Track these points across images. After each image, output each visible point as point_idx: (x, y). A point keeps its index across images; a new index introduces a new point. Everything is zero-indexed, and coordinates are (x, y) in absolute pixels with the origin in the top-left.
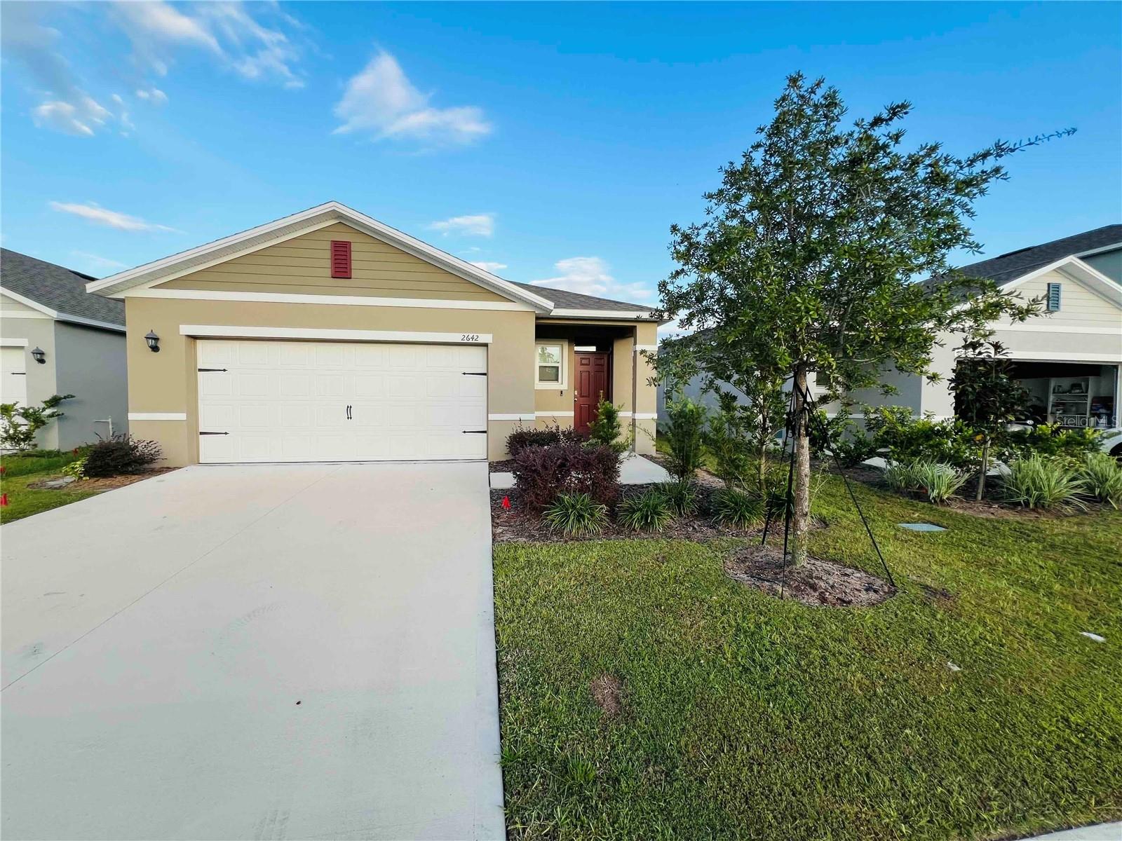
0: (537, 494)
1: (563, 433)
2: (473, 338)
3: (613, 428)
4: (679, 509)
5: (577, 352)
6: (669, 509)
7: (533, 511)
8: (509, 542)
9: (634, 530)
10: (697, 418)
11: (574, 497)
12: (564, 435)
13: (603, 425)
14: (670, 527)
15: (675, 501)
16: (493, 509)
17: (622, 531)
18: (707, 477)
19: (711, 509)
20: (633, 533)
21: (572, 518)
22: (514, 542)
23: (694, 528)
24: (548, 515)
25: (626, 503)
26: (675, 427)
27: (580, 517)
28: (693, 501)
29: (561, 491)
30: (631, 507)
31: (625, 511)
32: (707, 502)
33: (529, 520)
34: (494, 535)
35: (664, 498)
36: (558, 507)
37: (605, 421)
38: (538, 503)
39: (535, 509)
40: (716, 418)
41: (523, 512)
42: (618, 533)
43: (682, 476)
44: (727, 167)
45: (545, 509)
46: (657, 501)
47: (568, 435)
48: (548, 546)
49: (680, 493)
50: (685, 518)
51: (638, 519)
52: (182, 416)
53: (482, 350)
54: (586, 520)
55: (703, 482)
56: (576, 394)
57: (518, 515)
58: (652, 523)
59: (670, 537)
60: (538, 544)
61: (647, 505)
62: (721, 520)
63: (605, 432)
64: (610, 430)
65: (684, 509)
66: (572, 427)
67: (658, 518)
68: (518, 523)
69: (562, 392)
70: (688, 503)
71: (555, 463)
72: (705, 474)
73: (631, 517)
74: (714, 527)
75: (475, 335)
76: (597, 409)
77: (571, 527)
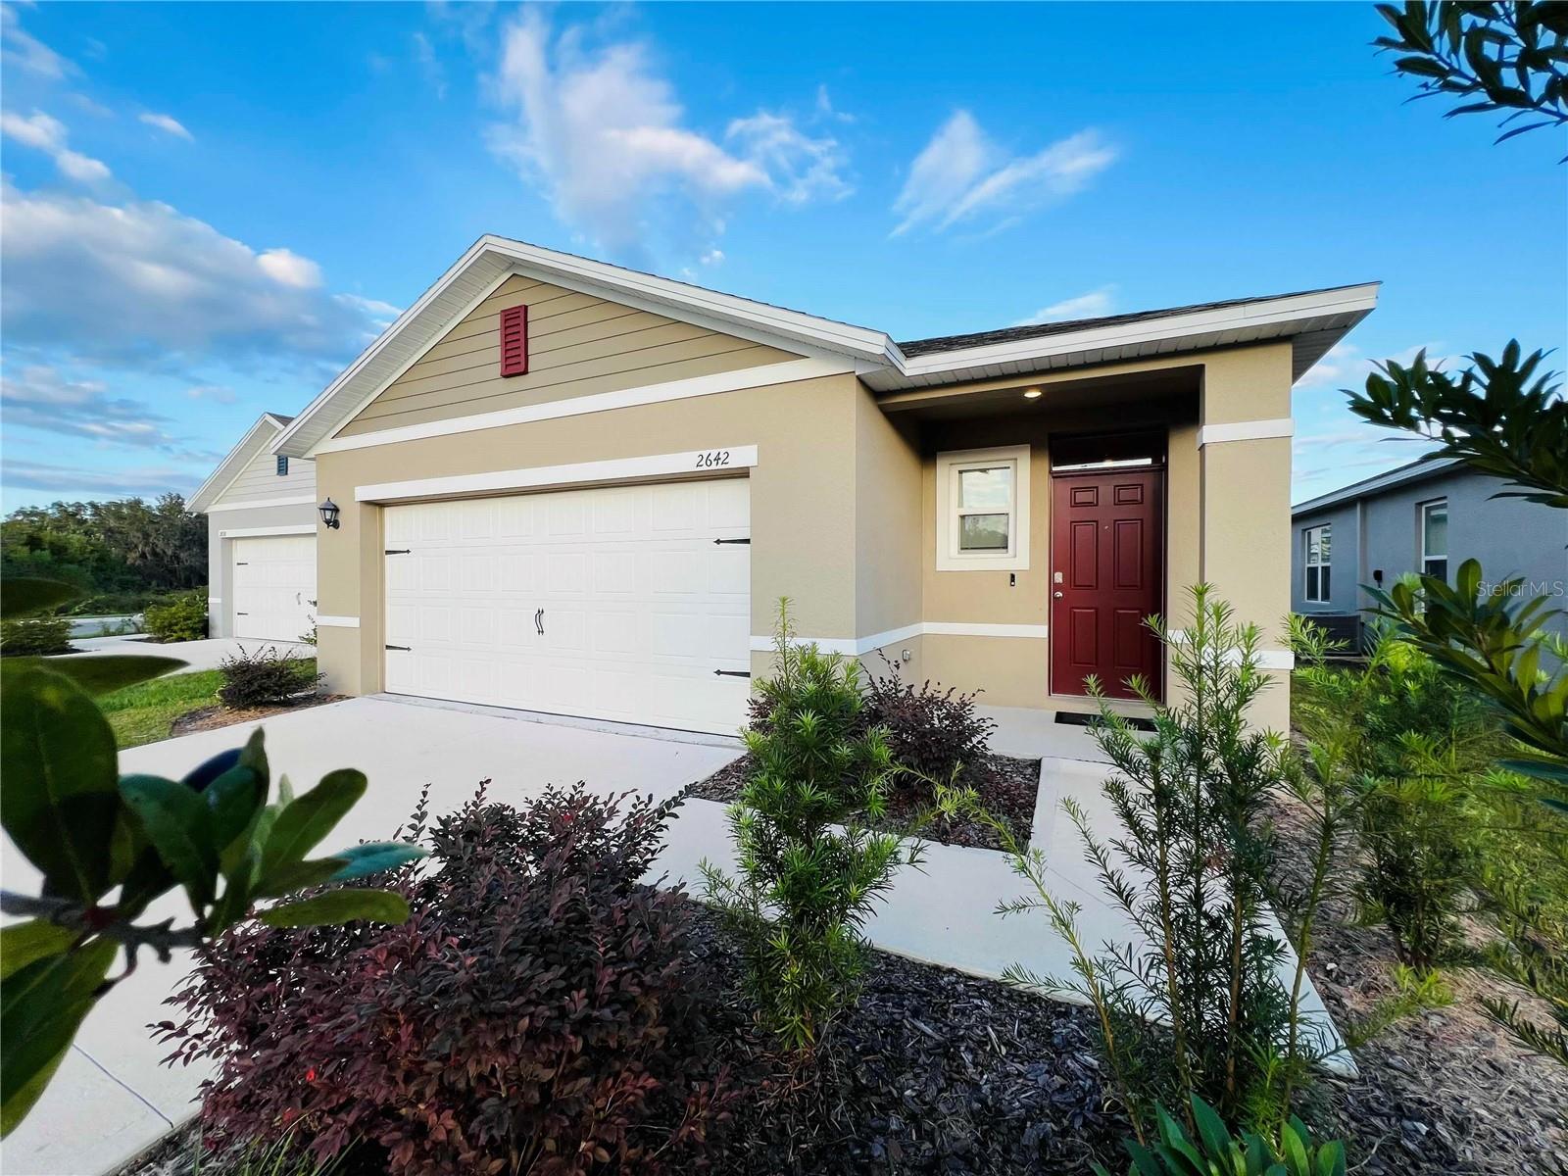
2: (717, 459)
5: (1059, 476)
52: (356, 622)
56: (1058, 580)
69: (1013, 576)
75: (723, 451)
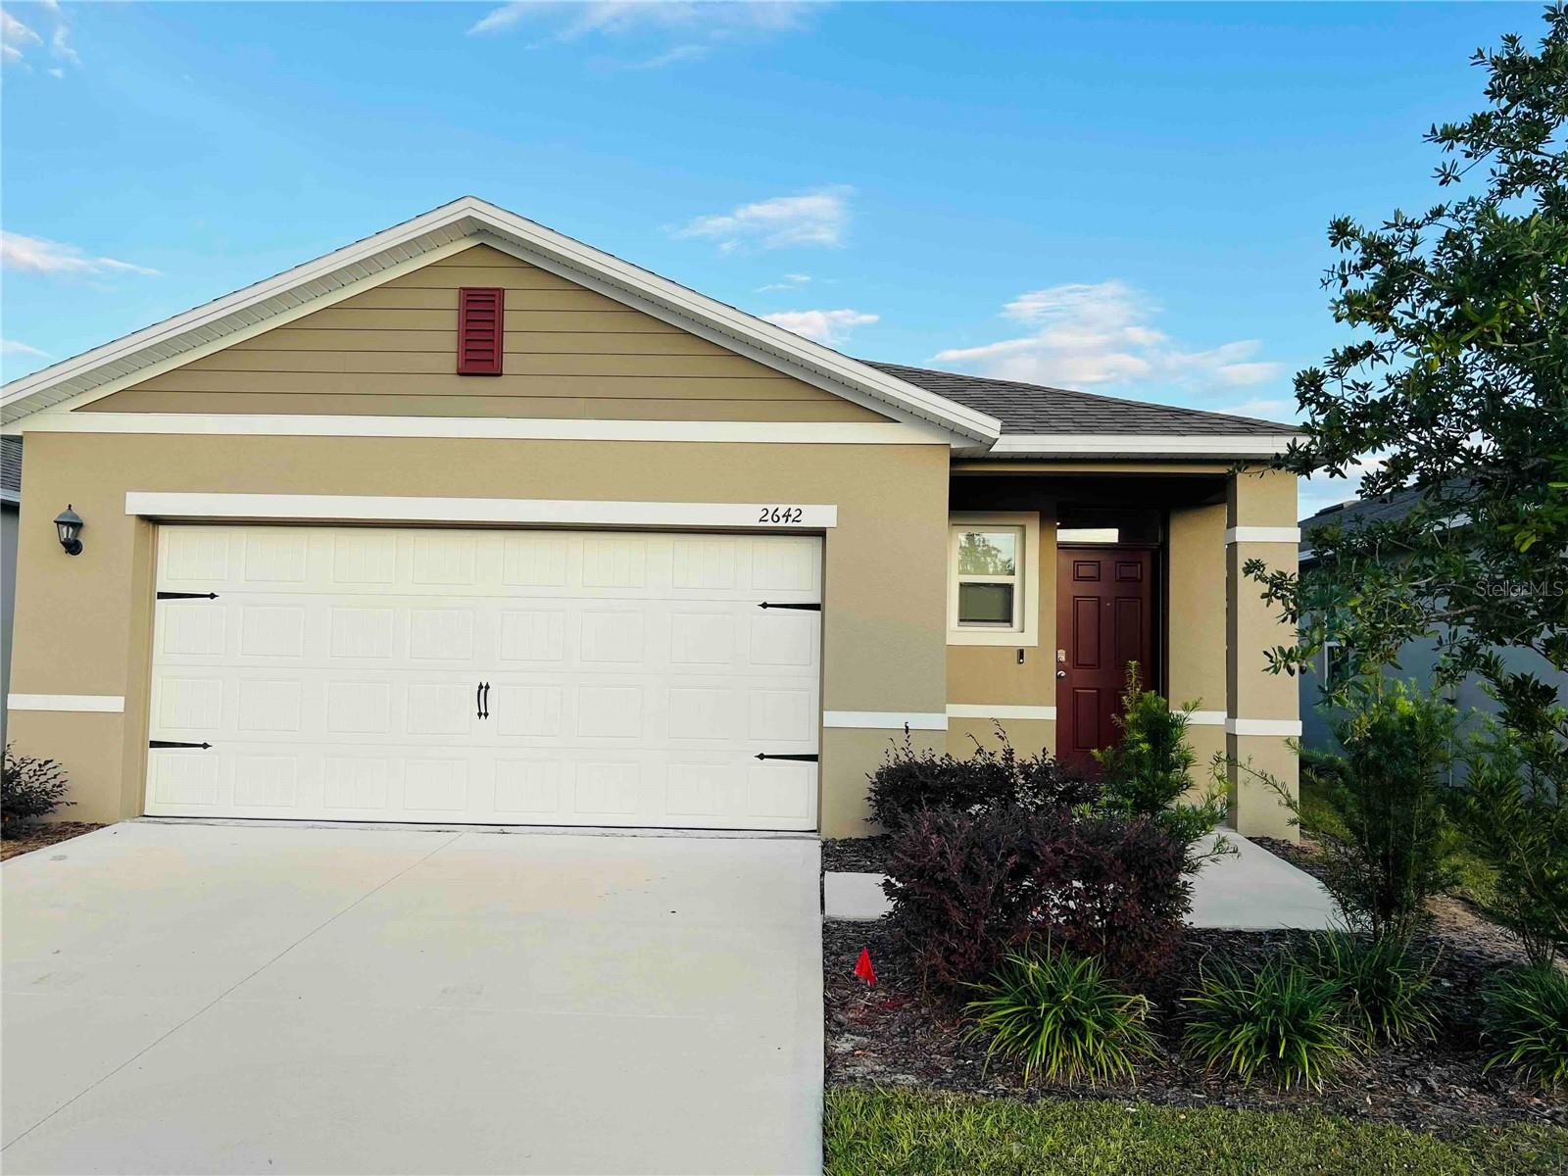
0: (949, 952)
1: (1025, 769)
2: (787, 516)
3: (1169, 767)
4: (1378, 1021)
5: (1064, 547)
6: (1343, 1021)
7: (937, 994)
8: (871, 1084)
9: (1235, 1076)
10: (1427, 746)
11: (1054, 964)
12: (1027, 776)
13: (1139, 761)
14: (1347, 1077)
15: (1361, 997)
16: (830, 982)
17: (1198, 1079)
18: (1465, 919)
19: (1482, 1027)
20: (1232, 1086)
21: (1048, 1029)
22: (883, 1086)
23: (1427, 1089)
24: (978, 1013)
25: (1211, 994)
26: (1357, 771)
27: (1071, 1027)
28: (1420, 999)
29: (1018, 947)
30: (1226, 1009)
31: (1205, 1018)
32: (1468, 1002)
33: (926, 1021)
34: (830, 1058)
35: (1330, 985)
36: (1005, 993)
37: (1145, 746)
38: (950, 973)
39: (943, 989)
40: (1488, 748)
41: (910, 996)
42: (1186, 1084)
43: (1387, 917)
44: (1497, 49)
45: (971, 995)
46: (1305, 996)
47: (1039, 777)
48: (978, 1106)
49: (1379, 970)
50: (1397, 1051)
51: (1246, 1044)
52: (115, 704)
53: (808, 548)
54: (1090, 1037)
55: (1453, 935)
56: (1063, 658)
57: (896, 1006)
58: (1291, 1058)
59: (1351, 1112)
60: (950, 1098)
61: (1273, 1006)
62: (1515, 1067)
63: (1145, 779)
64: (1160, 774)
65: (1391, 1023)
66: (1052, 753)
67: (1308, 1048)
68: (895, 1029)
69: (1021, 654)
70: (1406, 1007)
71: (1000, 866)
72: (1456, 909)
73: (1226, 1037)
74: (1491, 1090)
75: (794, 507)
76: (1122, 711)
77: (1044, 1055)
